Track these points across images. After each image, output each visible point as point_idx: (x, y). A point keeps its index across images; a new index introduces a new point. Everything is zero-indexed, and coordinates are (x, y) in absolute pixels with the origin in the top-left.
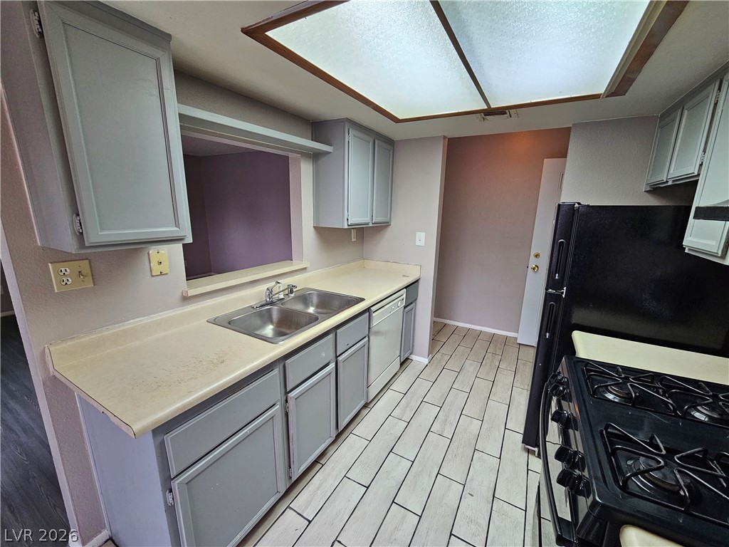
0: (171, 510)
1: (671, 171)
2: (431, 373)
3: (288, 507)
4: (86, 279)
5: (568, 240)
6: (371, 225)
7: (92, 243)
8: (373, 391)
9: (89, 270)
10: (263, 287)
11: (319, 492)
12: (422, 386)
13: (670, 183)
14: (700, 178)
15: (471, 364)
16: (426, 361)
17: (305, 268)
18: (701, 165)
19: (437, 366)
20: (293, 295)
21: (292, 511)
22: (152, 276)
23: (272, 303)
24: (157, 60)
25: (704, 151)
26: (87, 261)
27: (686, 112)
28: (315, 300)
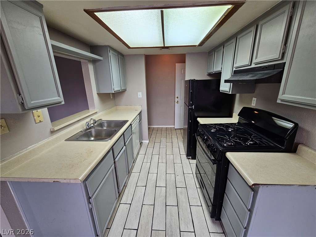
0: (91, 210)
1: (214, 69)
2: (151, 145)
3: (120, 203)
4: (5, 128)
5: (193, 91)
6: (121, 91)
7: (29, 107)
8: (135, 156)
9: (5, 124)
10: (84, 122)
11: (129, 195)
12: (150, 150)
13: (214, 73)
14: (222, 71)
15: (163, 139)
16: (148, 141)
17: (97, 112)
18: (222, 68)
19: (152, 142)
20: (96, 124)
21: (122, 204)
22: (36, 123)
23: (90, 128)
24: (40, 18)
25: (222, 64)
26: (4, 119)
27: (216, 53)
28: (106, 125)
